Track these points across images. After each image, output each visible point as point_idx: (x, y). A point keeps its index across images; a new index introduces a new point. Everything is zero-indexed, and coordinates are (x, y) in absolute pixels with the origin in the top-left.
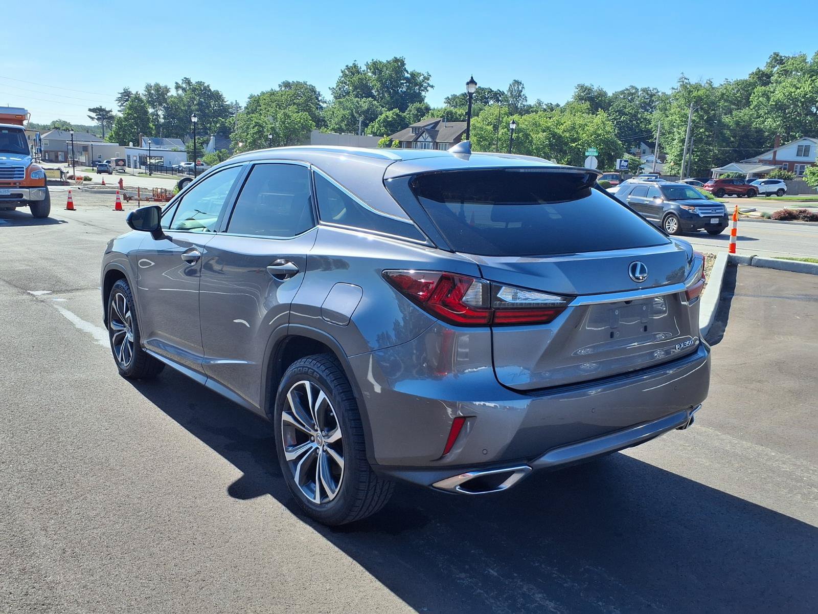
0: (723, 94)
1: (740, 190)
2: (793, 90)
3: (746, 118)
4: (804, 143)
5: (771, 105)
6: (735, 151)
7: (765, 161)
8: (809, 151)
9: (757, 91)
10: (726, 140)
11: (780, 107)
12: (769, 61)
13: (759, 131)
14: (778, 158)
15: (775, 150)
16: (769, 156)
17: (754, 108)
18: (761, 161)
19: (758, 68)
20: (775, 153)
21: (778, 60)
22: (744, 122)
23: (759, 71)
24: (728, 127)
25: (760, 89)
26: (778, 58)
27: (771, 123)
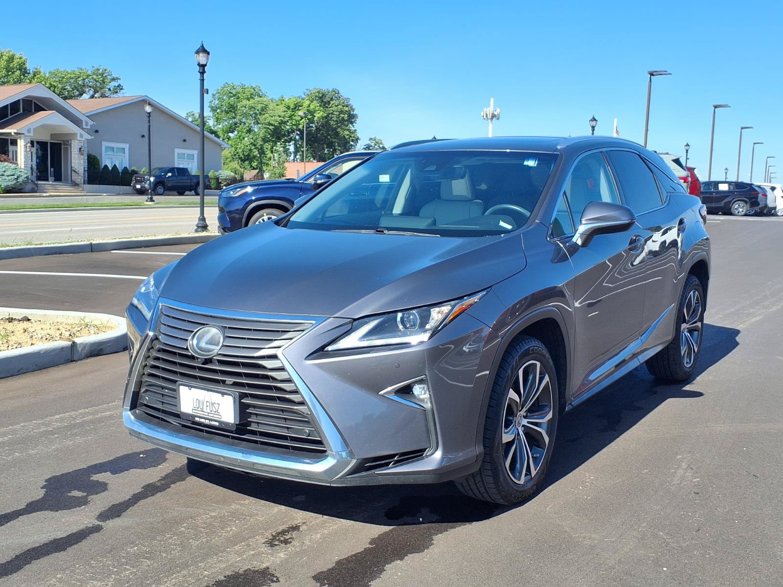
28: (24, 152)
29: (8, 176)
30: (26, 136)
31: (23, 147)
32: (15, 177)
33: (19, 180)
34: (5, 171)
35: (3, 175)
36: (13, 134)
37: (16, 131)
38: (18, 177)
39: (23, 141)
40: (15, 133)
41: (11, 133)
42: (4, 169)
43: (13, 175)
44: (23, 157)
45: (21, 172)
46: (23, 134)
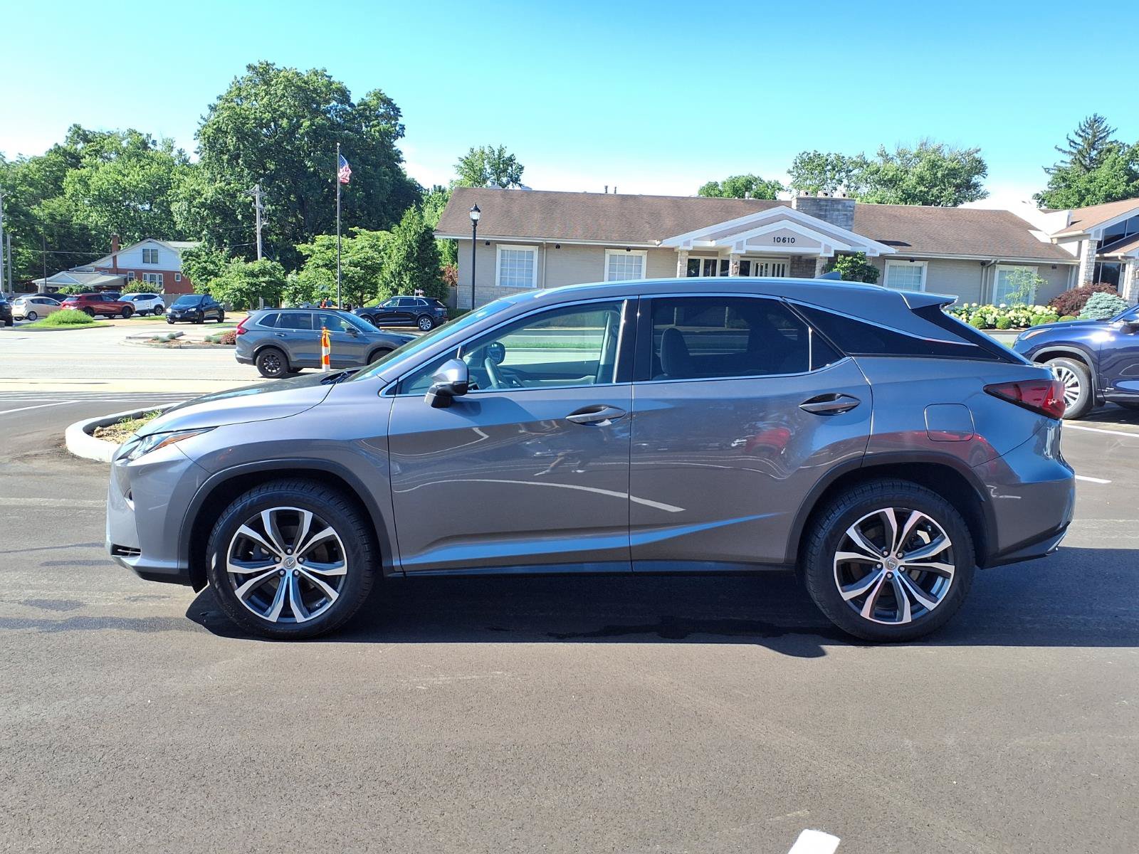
0: (25, 176)
1: (113, 309)
2: (120, 178)
3: (63, 210)
4: (149, 245)
5: (93, 195)
6: (56, 255)
7: (103, 268)
8: (157, 256)
9: (70, 176)
10: (39, 239)
11: (103, 199)
12: (69, 135)
13: (84, 228)
14: (119, 265)
15: (113, 255)
16: (106, 262)
17: (71, 198)
18: (97, 269)
19: (56, 144)
20: (115, 258)
21: (80, 134)
22: (61, 215)
23: (59, 148)
24: (41, 223)
25: (71, 173)
26: (81, 132)
27: (96, 218)
28: (1132, 279)
29: (1102, 309)
30: (1136, 260)
31: (1131, 272)
32: (1110, 310)
33: (1114, 314)
34: (1098, 303)
35: (1095, 308)
36: (1120, 258)
37: (1123, 254)
38: (1114, 310)
39: (1132, 266)
40: (1122, 257)
41: (1117, 257)
42: (1098, 301)
43: (1108, 308)
44: (1129, 284)
45: (1119, 303)
46: (1133, 257)
